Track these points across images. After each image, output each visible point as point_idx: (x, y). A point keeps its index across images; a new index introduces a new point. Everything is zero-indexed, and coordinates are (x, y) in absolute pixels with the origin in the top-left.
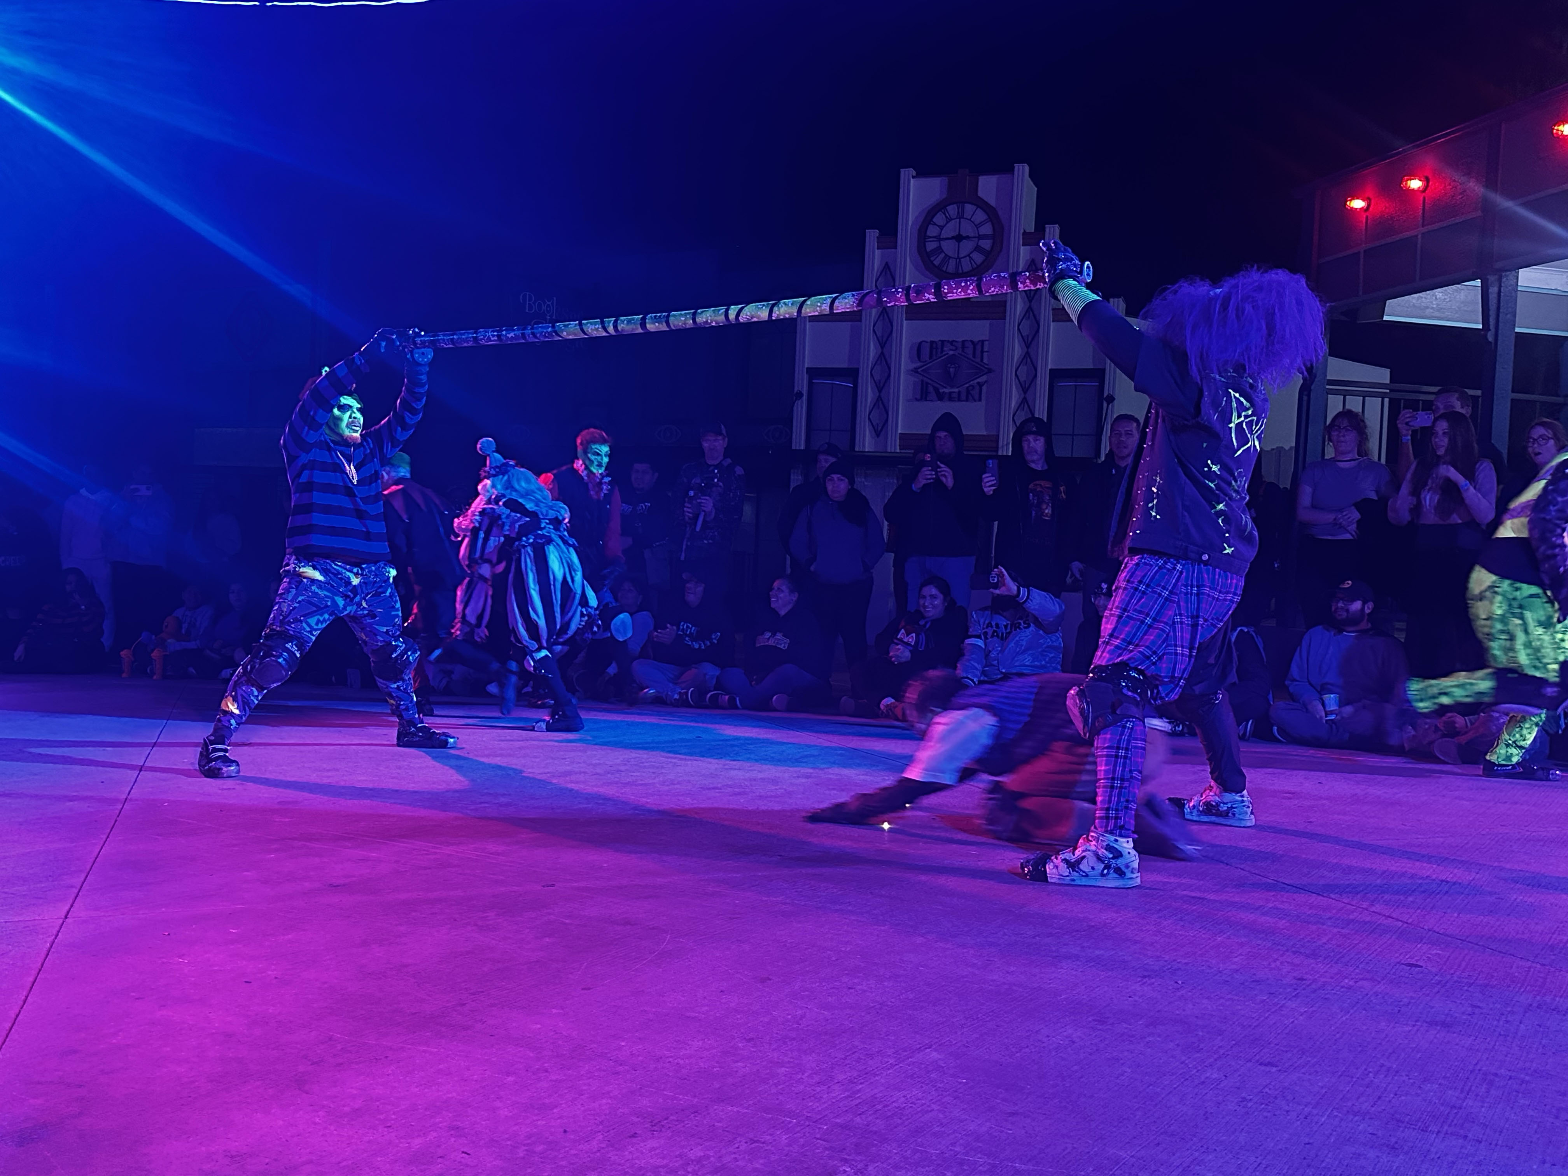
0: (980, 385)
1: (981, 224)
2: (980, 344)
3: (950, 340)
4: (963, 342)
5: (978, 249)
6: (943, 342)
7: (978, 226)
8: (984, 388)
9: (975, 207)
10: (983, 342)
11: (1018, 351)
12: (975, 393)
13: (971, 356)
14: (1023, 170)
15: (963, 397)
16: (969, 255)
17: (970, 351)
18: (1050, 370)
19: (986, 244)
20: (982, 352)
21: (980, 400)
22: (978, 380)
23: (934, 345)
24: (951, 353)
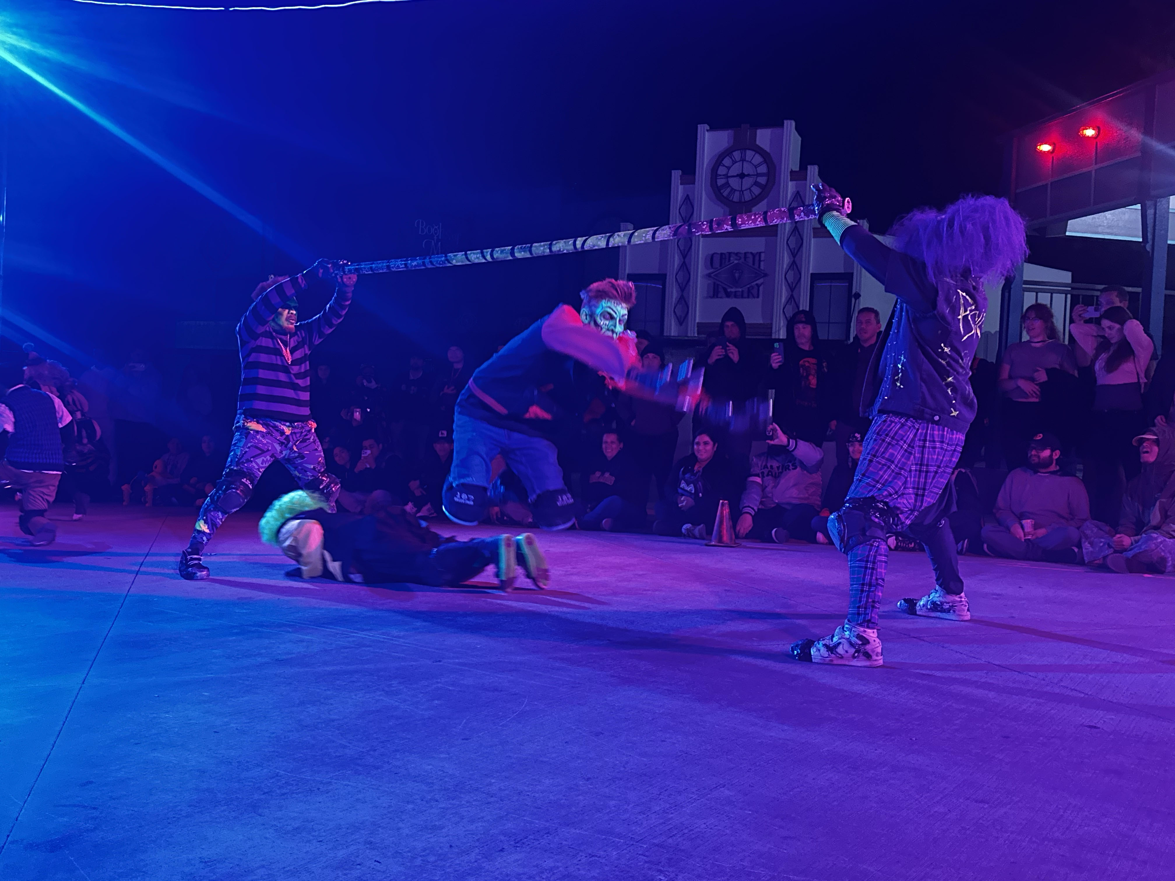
0: (758, 286)
1: (760, 164)
2: (758, 254)
3: (736, 252)
4: (745, 253)
5: (756, 183)
6: (730, 253)
7: (756, 167)
8: (761, 288)
9: (754, 153)
10: (760, 254)
11: (787, 260)
12: (755, 291)
13: (751, 264)
14: (790, 125)
15: (745, 295)
16: (750, 189)
17: (750, 260)
18: (812, 274)
19: (762, 180)
20: (760, 261)
21: (758, 297)
22: (757, 282)
23: (724, 256)
24: (736, 262)
